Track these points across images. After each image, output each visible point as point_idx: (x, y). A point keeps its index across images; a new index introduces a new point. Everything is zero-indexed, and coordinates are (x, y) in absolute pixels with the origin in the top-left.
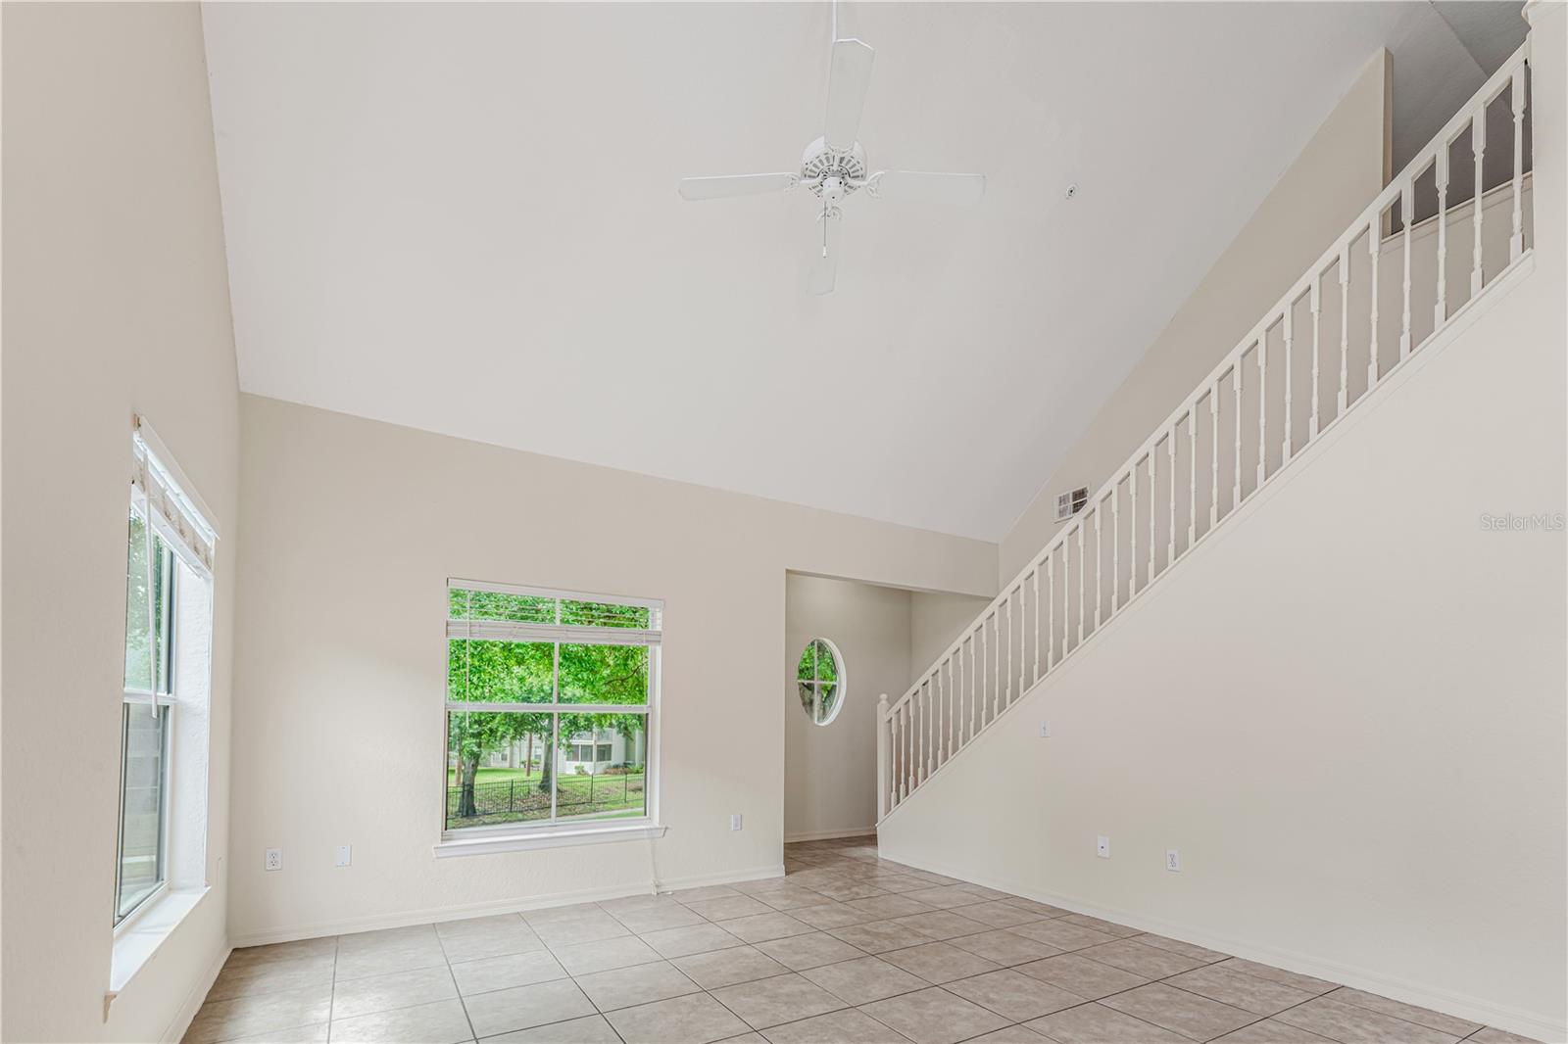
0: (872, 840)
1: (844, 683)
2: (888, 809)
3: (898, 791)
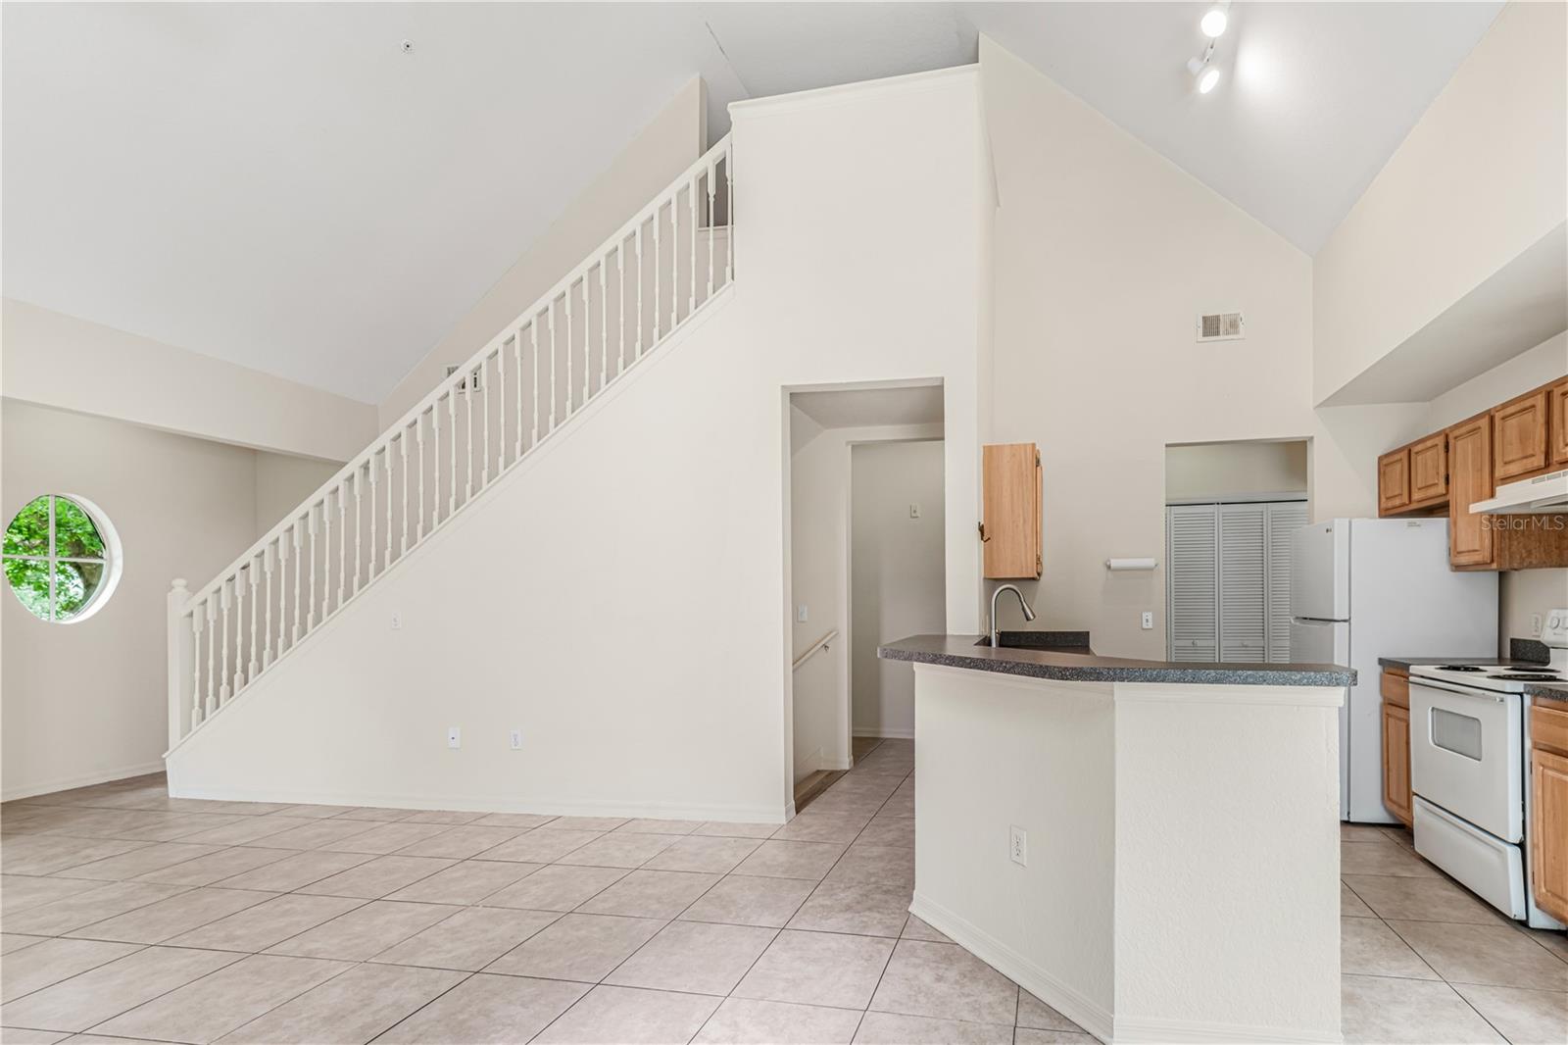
0: (159, 778)
1: (119, 563)
2: (187, 729)
3: (202, 705)
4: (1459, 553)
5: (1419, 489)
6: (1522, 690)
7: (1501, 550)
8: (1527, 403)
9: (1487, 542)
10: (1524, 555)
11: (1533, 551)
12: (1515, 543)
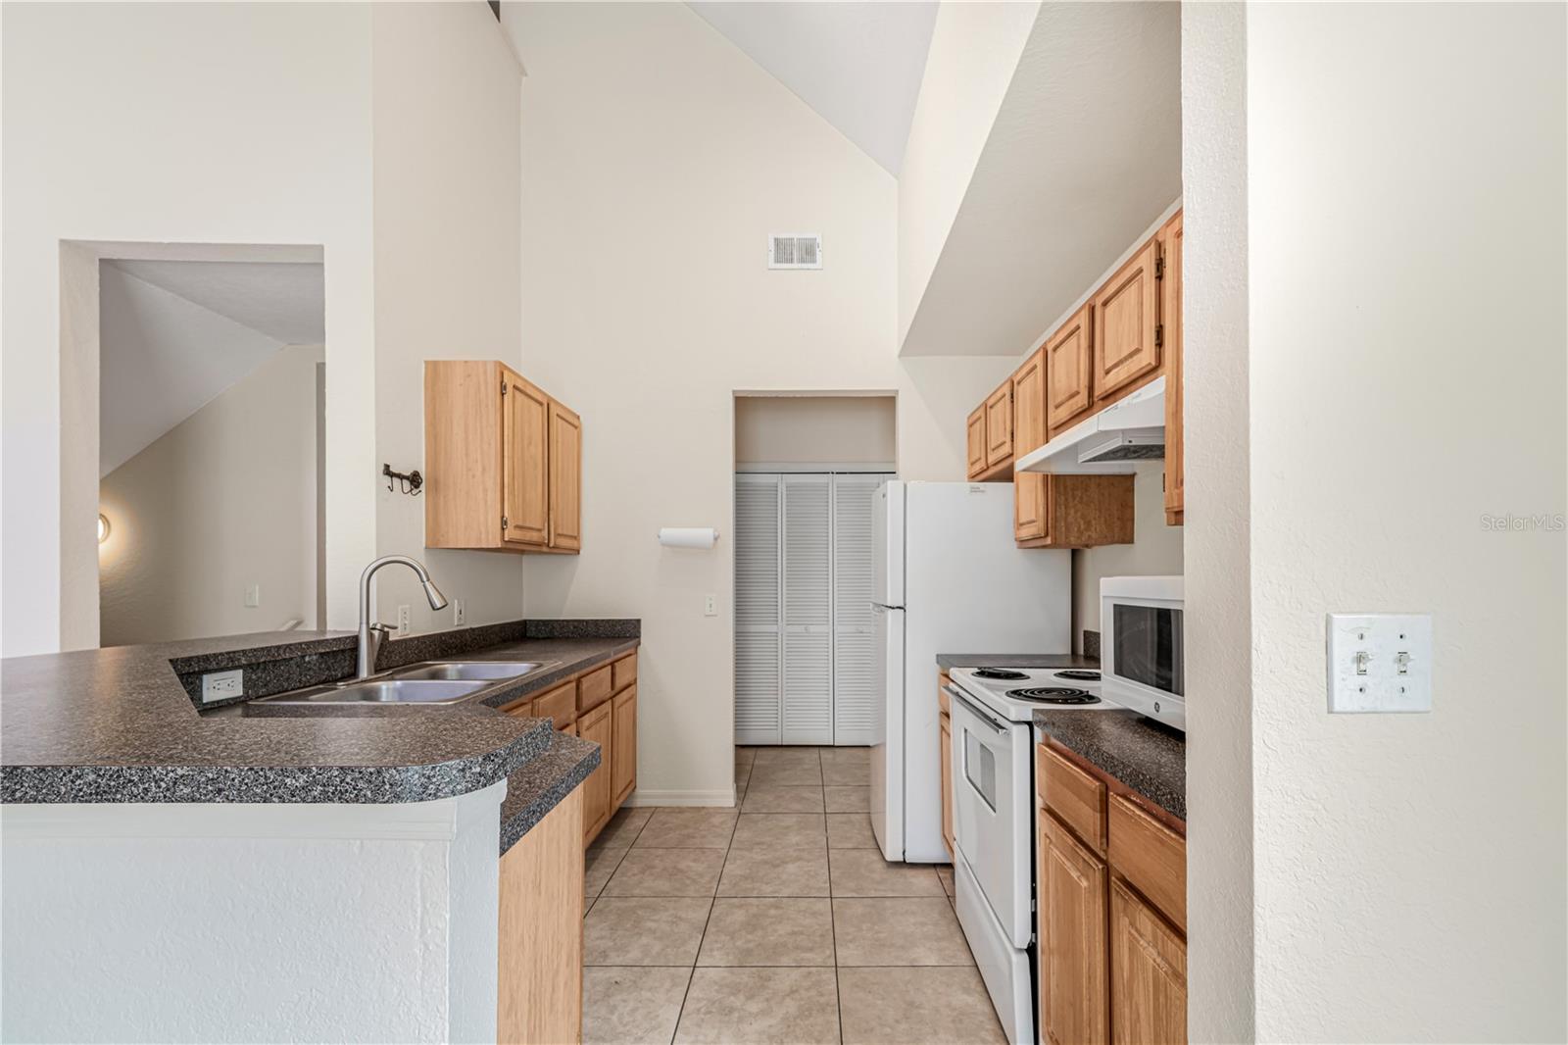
4: (1022, 525)
5: (993, 450)
6: (1030, 719)
7: (1056, 519)
8: (1072, 326)
9: (1041, 510)
10: (1082, 527)
11: (1093, 522)
12: (1072, 511)
